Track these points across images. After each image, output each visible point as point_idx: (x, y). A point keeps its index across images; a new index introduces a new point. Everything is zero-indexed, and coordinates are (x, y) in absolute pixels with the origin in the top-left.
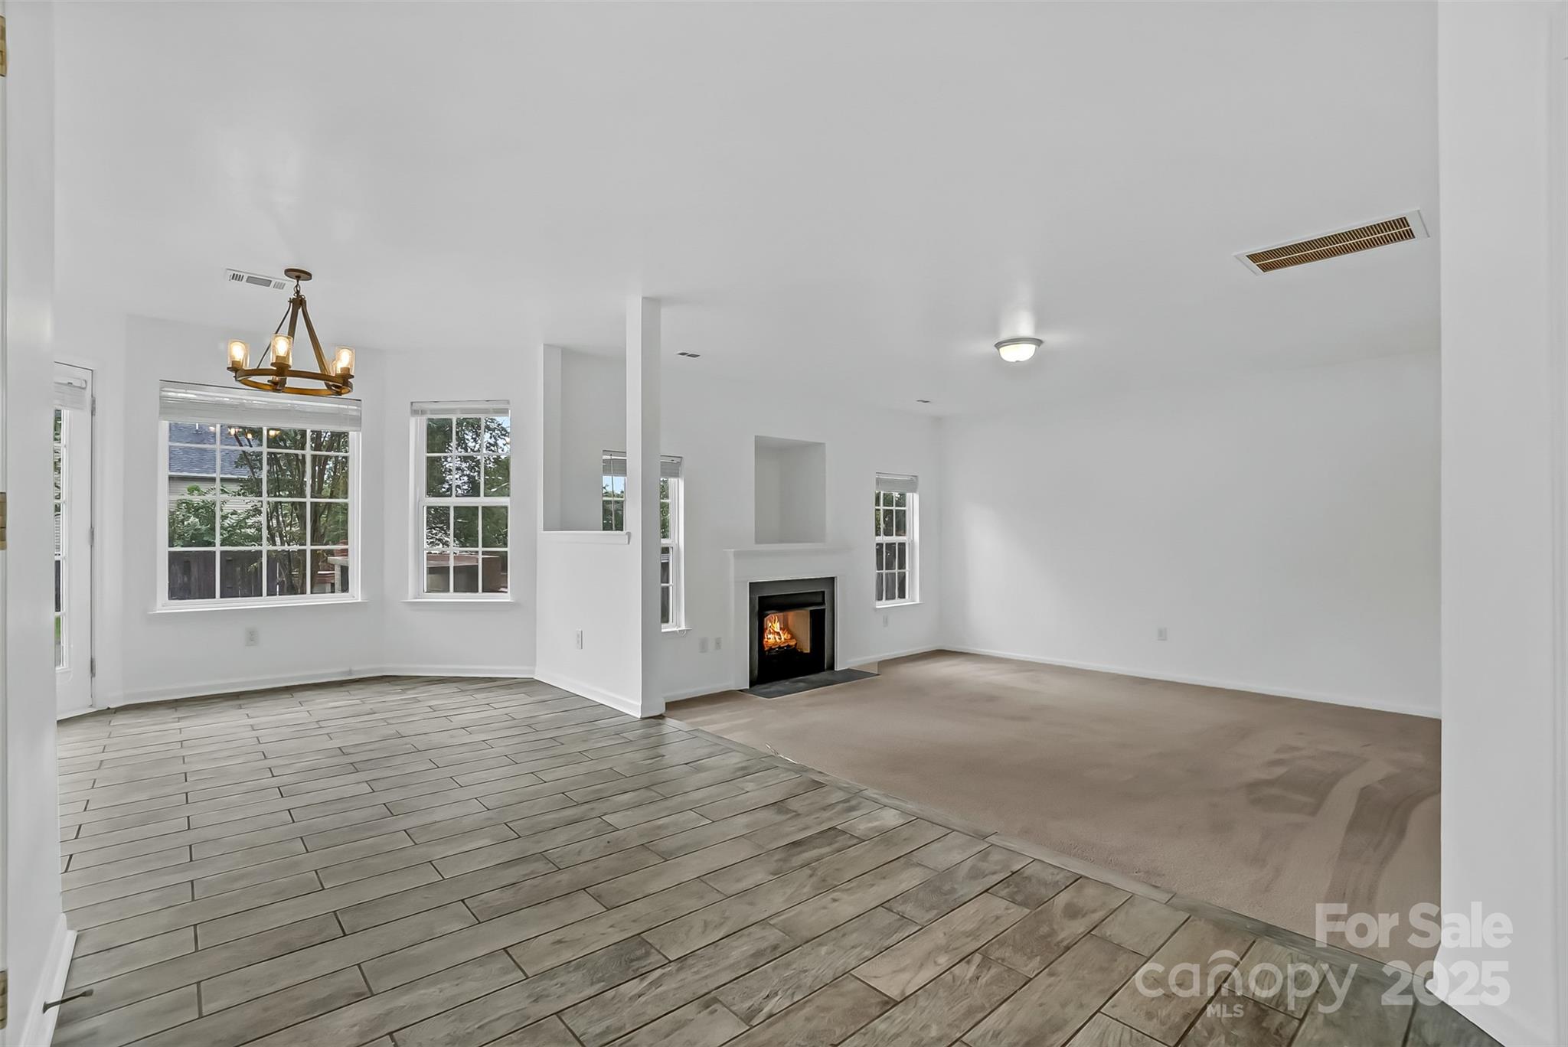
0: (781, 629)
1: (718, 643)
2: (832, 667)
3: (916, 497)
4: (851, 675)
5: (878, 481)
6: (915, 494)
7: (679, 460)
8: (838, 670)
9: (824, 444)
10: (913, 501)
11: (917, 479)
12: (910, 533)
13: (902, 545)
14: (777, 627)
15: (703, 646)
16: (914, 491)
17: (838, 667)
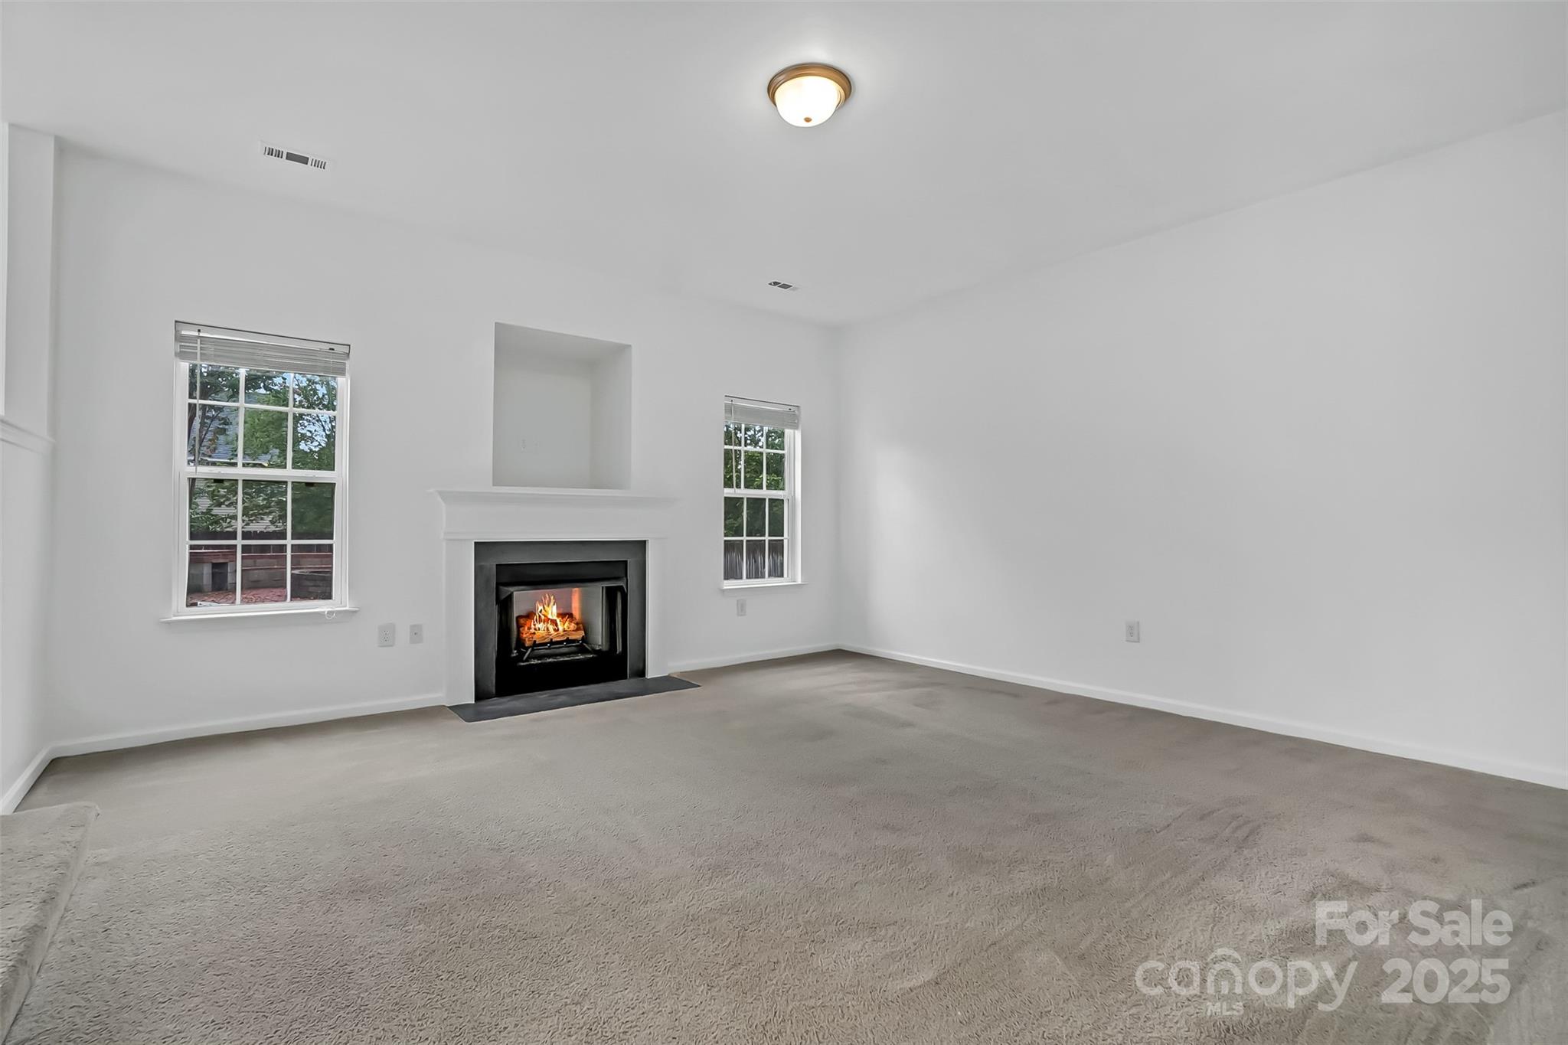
0: (559, 615)
1: (416, 633)
2: (641, 673)
3: (798, 434)
4: (670, 684)
5: (729, 409)
6: (796, 432)
7: (345, 350)
8: (649, 678)
9: (630, 346)
10: (794, 439)
11: (798, 410)
12: (790, 487)
13: (777, 503)
14: (552, 612)
15: (387, 636)
16: (795, 426)
17: (650, 674)
